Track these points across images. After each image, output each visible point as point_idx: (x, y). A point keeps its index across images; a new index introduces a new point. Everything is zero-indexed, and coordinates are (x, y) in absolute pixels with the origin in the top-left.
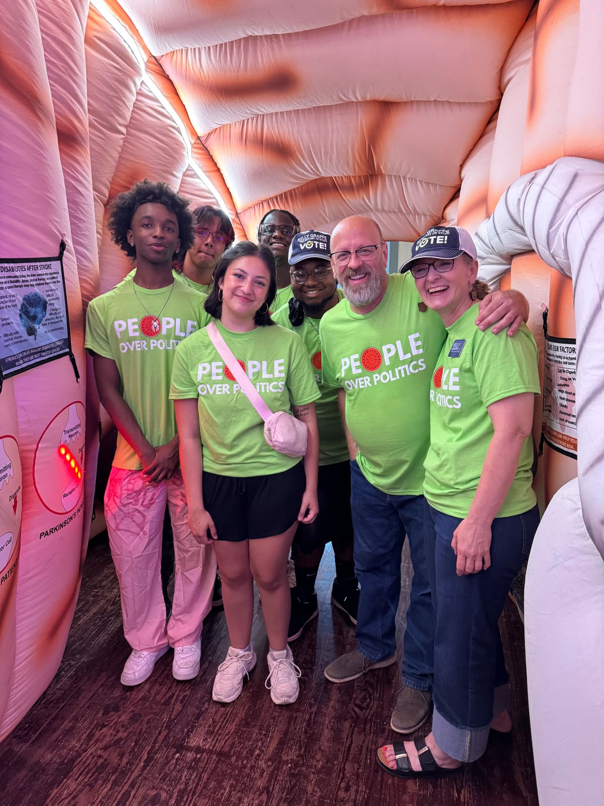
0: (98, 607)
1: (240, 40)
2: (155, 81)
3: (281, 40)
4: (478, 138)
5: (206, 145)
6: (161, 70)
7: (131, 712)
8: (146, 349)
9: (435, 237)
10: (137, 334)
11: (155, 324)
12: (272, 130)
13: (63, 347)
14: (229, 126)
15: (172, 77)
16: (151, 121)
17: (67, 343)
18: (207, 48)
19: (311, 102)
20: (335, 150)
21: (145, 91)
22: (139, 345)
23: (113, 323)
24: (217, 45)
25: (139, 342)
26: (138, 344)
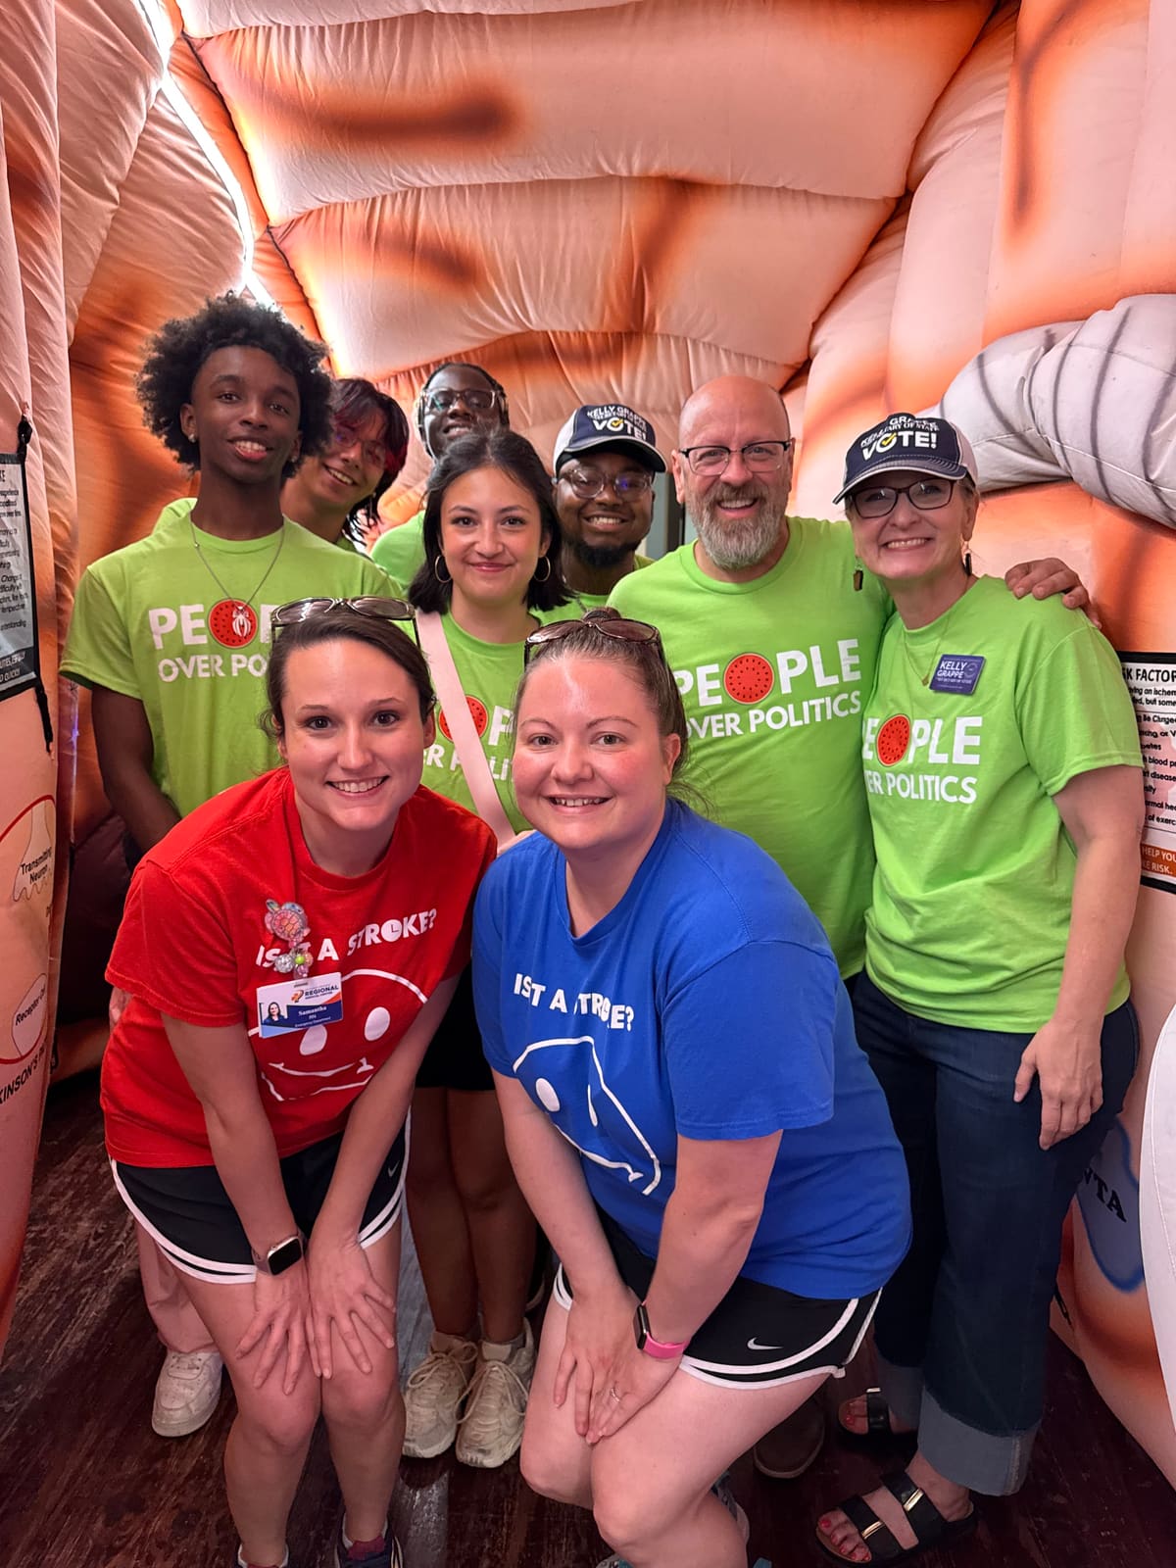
0: (47, 1267)
1: (394, 20)
2: (188, 93)
3: (487, 28)
4: (852, 268)
5: (282, 247)
6: (200, 70)
7: (174, 1508)
8: (222, 674)
9: (911, 433)
10: (203, 640)
11: (241, 618)
12: (437, 221)
13: (27, 668)
14: (339, 208)
15: (227, 89)
16: (176, 181)
17: (32, 658)
18: (317, 30)
19: (535, 167)
20: (568, 274)
21: (163, 110)
22: (206, 666)
23: (145, 615)
24: (340, 26)
25: (206, 658)
26: (204, 662)
